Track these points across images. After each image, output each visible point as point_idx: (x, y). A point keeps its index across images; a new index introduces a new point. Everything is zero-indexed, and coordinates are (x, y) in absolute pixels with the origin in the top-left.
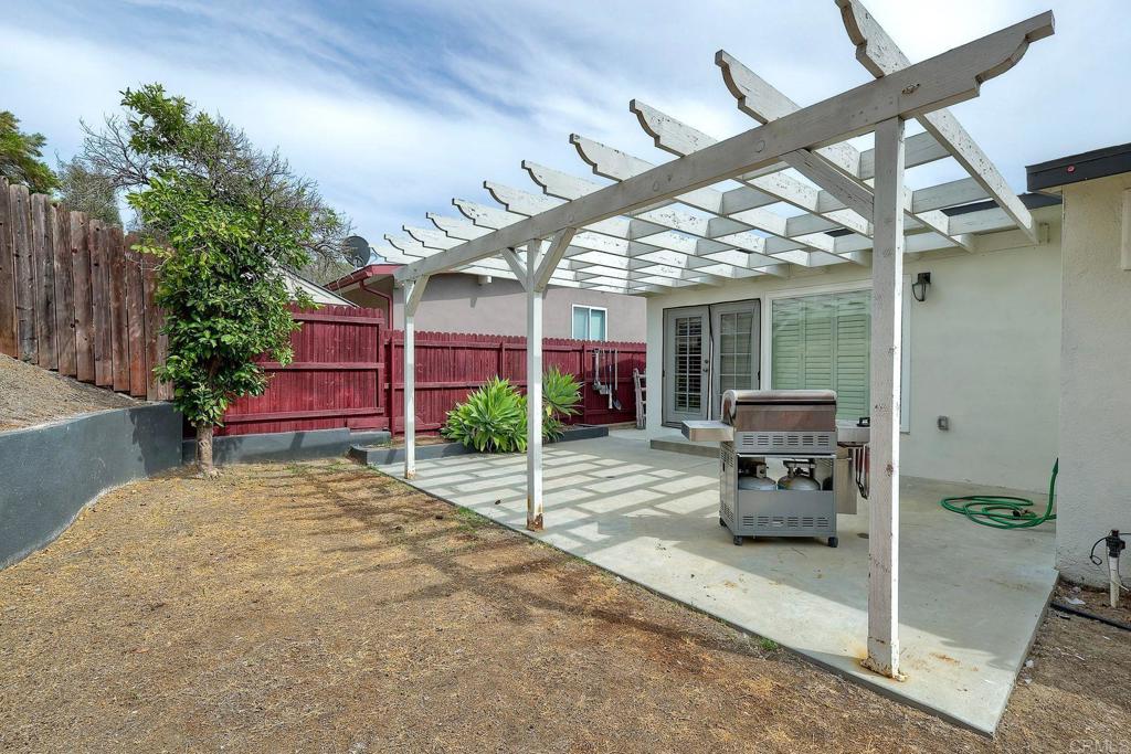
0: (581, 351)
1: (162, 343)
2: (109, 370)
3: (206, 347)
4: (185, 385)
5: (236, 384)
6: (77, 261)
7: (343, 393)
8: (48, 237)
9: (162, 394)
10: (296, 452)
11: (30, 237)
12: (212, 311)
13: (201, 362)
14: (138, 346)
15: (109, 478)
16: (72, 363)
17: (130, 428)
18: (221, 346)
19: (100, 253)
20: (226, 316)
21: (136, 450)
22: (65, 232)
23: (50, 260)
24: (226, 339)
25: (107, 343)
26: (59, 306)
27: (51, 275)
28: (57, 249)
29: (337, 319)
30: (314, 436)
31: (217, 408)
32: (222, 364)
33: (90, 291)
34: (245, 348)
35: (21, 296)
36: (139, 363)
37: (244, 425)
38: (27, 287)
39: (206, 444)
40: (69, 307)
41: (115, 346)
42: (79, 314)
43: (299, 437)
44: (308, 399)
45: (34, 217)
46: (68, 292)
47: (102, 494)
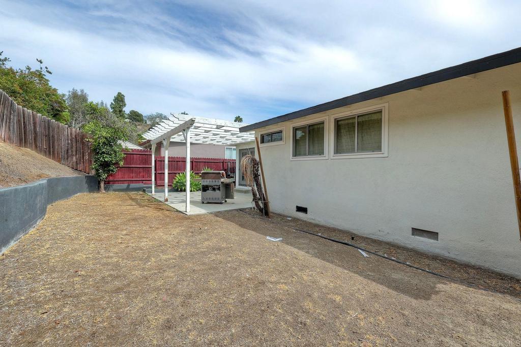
0: (223, 163)
1: (93, 160)
2: (80, 167)
3: (102, 161)
4: (97, 170)
5: (109, 171)
6: (74, 140)
7: (141, 174)
8: (68, 135)
9: (93, 172)
10: (128, 189)
11: (64, 135)
12: (103, 153)
13: (101, 165)
14: (87, 161)
15: (80, 191)
16: (73, 165)
17: (85, 180)
18: (105, 161)
19: (79, 138)
20: (107, 154)
21: (86, 186)
22: (71, 134)
23: (68, 140)
24: (106, 159)
25: (80, 160)
26: (70, 151)
27: (68, 144)
28: (70, 138)
29: (140, 153)
30: (133, 185)
31: (104, 176)
32: (105, 165)
33: (77, 148)
34: (111, 161)
35: (62, 149)
36: (88, 165)
37: (114, 182)
38: (63, 147)
39: (102, 185)
40: (72, 151)
41: (82, 161)
42: (74, 153)
43: (129, 185)
44: (132, 175)
45: (65, 130)
46: (72, 148)
47: (78, 194)
